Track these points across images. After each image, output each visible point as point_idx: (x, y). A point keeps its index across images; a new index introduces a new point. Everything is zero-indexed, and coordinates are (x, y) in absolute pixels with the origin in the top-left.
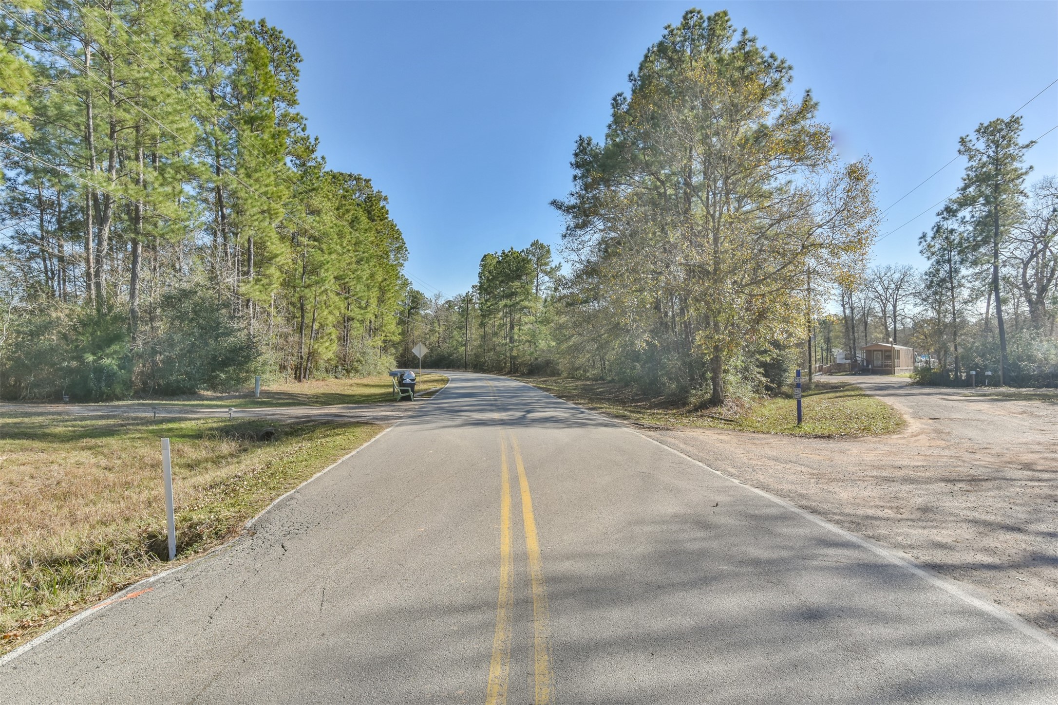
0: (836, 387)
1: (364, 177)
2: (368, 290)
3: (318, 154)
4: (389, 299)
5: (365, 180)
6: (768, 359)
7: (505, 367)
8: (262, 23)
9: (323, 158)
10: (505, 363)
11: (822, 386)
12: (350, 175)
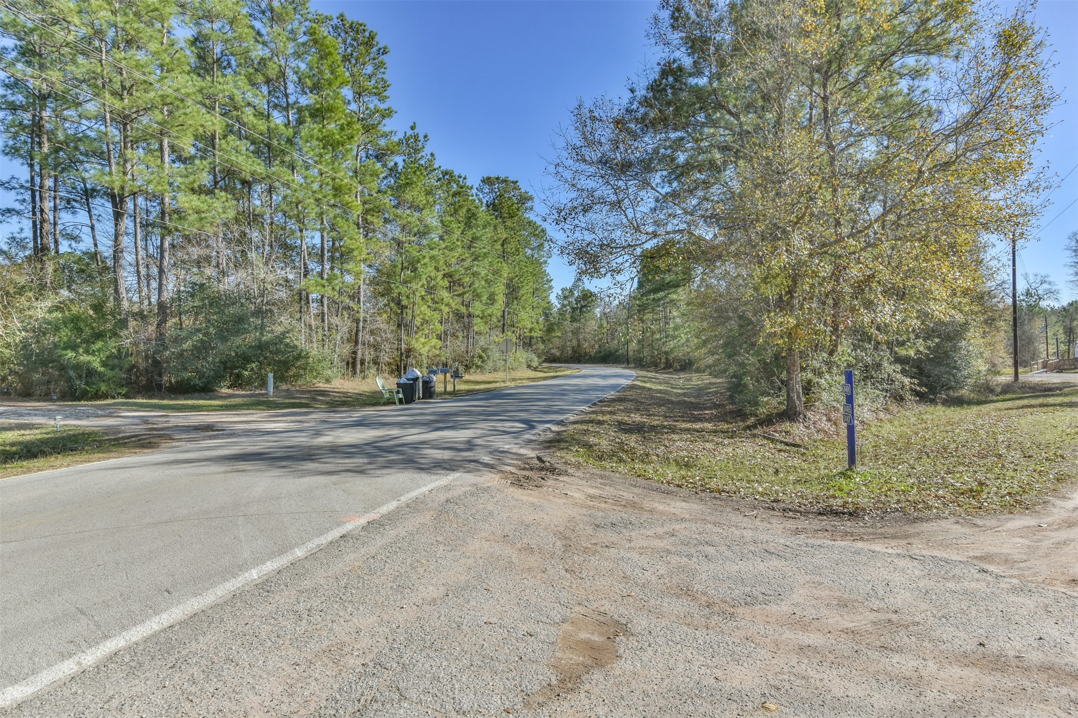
0: (1050, 390)
1: (511, 179)
2: (489, 287)
3: (426, 152)
4: (523, 295)
5: (513, 182)
6: (912, 353)
7: (660, 363)
8: (342, 17)
9: (432, 155)
10: (660, 359)
11: (1030, 388)
12: (498, 178)
